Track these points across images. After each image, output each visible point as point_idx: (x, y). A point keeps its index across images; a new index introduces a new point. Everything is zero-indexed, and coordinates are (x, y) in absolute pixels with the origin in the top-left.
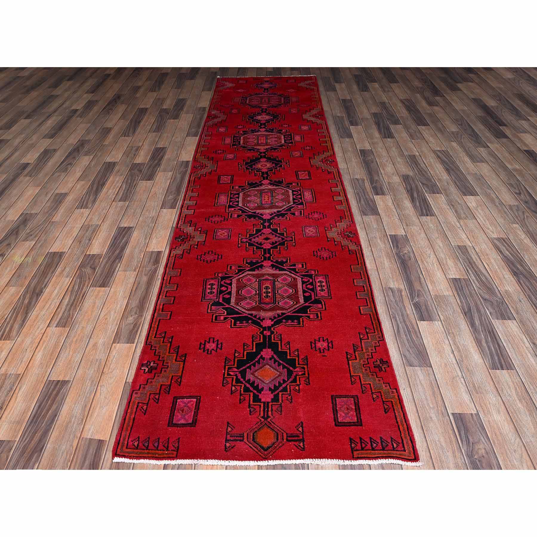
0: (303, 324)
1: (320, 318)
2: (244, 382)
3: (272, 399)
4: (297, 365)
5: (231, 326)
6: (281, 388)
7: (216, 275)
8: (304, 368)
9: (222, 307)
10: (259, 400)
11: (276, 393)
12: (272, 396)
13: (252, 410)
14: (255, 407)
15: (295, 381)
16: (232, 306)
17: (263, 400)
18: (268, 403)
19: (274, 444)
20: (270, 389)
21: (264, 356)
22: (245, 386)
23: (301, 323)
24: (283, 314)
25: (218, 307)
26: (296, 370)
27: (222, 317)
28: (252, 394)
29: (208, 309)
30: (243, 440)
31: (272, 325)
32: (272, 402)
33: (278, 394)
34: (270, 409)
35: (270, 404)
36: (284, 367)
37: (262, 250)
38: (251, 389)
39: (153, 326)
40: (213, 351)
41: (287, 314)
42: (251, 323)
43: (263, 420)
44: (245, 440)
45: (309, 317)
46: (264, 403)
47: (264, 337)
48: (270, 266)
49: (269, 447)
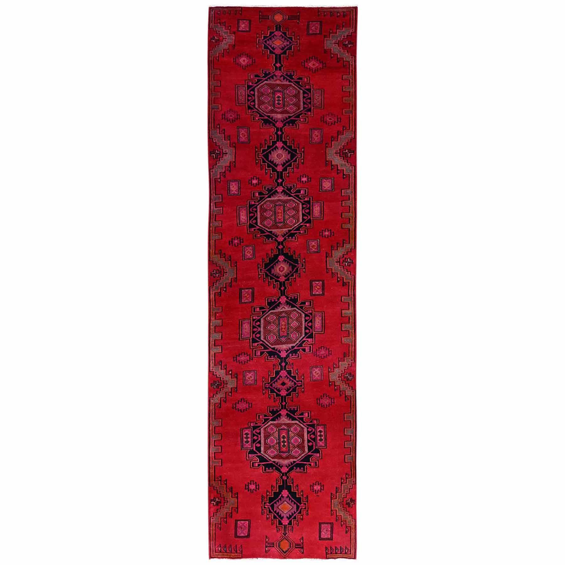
0: (306, 471)
1: (317, 466)
2: (273, 512)
3: (288, 523)
4: (302, 502)
5: (263, 471)
6: (293, 517)
7: (249, 425)
8: (305, 504)
9: (256, 455)
10: (282, 524)
11: (290, 520)
12: (288, 522)
13: (278, 529)
14: (280, 528)
15: (300, 513)
16: (262, 454)
17: (284, 524)
18: (286, 525)
19: (289, 549)
20: (287, 517)
21: (283, 495)
22: (274, 515)
23: (306, 470)
24: (294, 462)
25: (253, 455)
26: (301, 505)
27: (256, 464)
28: (278, 520)
29: (247, 457)
30: (274, 546)
31: (288, 472)
32: (288, 525)
33: (291, 520)
34: (287, 529)
35: (287, 526)
36: (295, 503)
37: (280, 397)
38: (277, 517)
39: (211, 472)
40: (254, 491)
41: (297, 462)
42: (275, 469)
43: (283, 535)
44: (275, 547)
45: (310, 465)
46: (284, 525)
47: (283, 480)
48: (286, 416)
49: (286, 551)
